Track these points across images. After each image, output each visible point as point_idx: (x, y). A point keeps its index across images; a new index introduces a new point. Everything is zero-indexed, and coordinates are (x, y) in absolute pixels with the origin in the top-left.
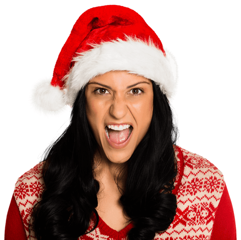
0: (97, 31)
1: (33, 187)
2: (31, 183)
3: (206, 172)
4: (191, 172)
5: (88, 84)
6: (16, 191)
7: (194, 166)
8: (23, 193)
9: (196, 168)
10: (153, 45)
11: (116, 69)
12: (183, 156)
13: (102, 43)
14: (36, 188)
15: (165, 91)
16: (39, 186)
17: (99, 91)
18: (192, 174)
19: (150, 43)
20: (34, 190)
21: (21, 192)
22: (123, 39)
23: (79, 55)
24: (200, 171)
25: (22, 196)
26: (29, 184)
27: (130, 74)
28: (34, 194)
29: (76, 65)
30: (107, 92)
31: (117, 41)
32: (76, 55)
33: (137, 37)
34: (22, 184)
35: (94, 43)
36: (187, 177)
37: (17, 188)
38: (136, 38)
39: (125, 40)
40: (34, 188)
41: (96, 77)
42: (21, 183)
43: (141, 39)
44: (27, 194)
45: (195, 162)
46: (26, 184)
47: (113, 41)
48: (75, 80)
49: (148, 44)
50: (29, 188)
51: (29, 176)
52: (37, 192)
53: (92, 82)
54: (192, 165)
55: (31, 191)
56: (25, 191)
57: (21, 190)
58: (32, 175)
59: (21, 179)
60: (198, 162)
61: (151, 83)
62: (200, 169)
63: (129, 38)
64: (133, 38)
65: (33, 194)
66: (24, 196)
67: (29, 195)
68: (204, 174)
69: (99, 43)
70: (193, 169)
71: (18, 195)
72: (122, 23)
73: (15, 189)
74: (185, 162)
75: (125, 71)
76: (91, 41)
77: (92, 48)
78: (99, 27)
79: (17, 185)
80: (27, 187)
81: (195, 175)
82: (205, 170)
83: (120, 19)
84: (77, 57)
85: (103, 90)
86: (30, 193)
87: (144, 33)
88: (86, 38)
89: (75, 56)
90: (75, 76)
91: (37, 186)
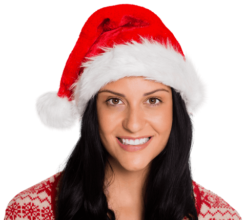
0: (108, 33)
1: (26, 208)
2: (25, 204)
3: (225, 214)
4: (208, 211)
5: (99, 92)
6: (7, 210)
7: (212, 204)
8: (14, 214)
9: (215, 207)
10: (172, 47)
11: (130, 75)
12: (199, 191)
13: (114, 46)
14: (29, 210)
15: (186, 99)
16: (33, 207)
17: (111, 101)
18: (210, 213)
19: (168, 45)
20: (27, 212)
21: (13, 212)
22: (139, 41)
23: (89, 60)
24: (218, 211)
25: (13, 216)
26: (21, 205)
27: (146, 80)
28: (27, 216)
29: (85, 71)
30: (120, 102)
31: (132, 43)
32: (85, 60)
33: (154, 39)
34: (15, 204)
35: (106, 46)
36: (204, 216)
37: (9, 207)
38: (152, 39)
39: (141, 43)
40: (27, 210)
41: (108, 84)
42: (14, 202)
43: (158, 41)
44: (19, 215)
45: (212, 199)
46: (19, 204)
47: (127, 43)
48: (84, 88)
49: (166, 48)
50: (21, 209)
51: (23, 196)
52: (30, 214)
53: (103, 89)
54: (209, 203)
55: (24, 212)
56: (17, 211)
57: (13, 210)
58: (27, 195)
59: (15, 198)
60: (215, 201)
61: (170, 91)
62: (218, 209)
63: (145, 40)
64: (149, 40)
65: (25, 216)
66: (15, 216)
67: (20, 217)
68: (223, 215)
69: (111, 46)
70: (210, 207)
71: (9, 215)
72: (136, 24)
73: (7, 208)
74: (202, 198)
75: (142, 77)
76: (102, 45)
77: (104, 52)
78: (111, 30)
79: (10, 204)
80: (19, 207)
81: (213, 215)
82: (223, 210)
83: (134, 20)
84: (87, 63)
85: (116, 100)
86: (22, 214)
87: (161, 34)
88: (96, 42)
89: (84, 62)
90: (84, 84)
91: (31, 207)
